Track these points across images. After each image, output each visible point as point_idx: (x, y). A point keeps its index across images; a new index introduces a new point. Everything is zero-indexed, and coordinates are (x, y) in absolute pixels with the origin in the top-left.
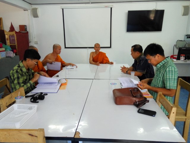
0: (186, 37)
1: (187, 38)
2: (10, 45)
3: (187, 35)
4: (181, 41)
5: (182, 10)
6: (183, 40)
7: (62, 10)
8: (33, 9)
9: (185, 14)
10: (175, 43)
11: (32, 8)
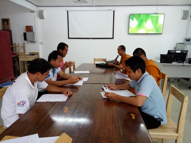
3: (186, 39)
6: (182, 42)
7: (67, 12)
8: (39, 11)
10: (175, 46)
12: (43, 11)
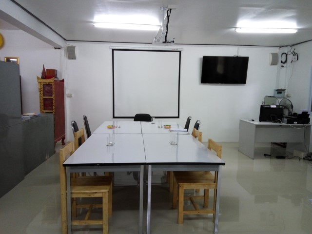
0: (276, 92)
1: (278, 93)
2: (44, 98)
3: (277, 90)
4: (270, 97)
5: (269, 59)
6: (272, 95)
7: (111, 50)
8: (69, 47)
9: (274, 63)
10: (263, 101)
11: (68, 45)
12: (74, 47)
